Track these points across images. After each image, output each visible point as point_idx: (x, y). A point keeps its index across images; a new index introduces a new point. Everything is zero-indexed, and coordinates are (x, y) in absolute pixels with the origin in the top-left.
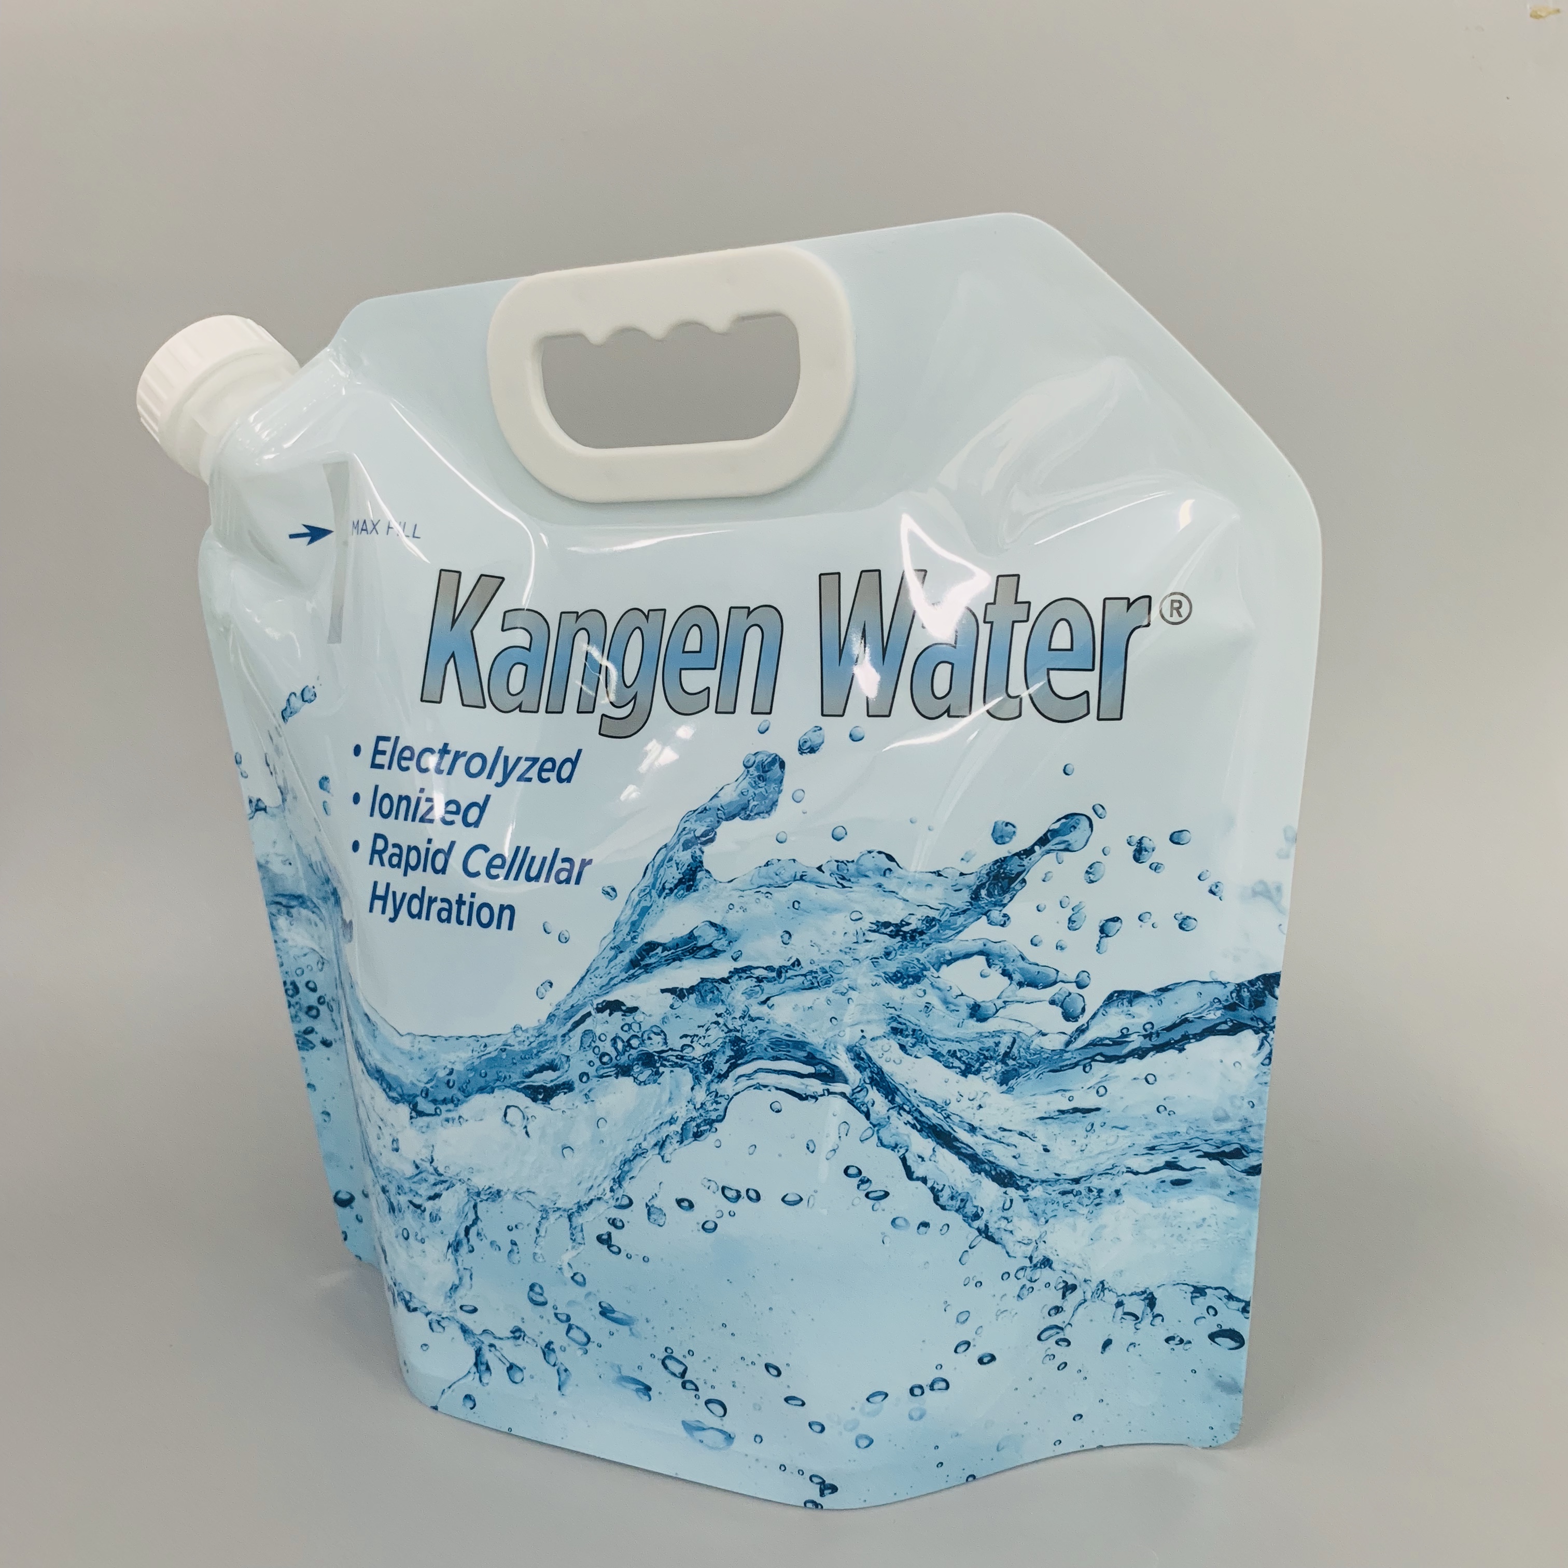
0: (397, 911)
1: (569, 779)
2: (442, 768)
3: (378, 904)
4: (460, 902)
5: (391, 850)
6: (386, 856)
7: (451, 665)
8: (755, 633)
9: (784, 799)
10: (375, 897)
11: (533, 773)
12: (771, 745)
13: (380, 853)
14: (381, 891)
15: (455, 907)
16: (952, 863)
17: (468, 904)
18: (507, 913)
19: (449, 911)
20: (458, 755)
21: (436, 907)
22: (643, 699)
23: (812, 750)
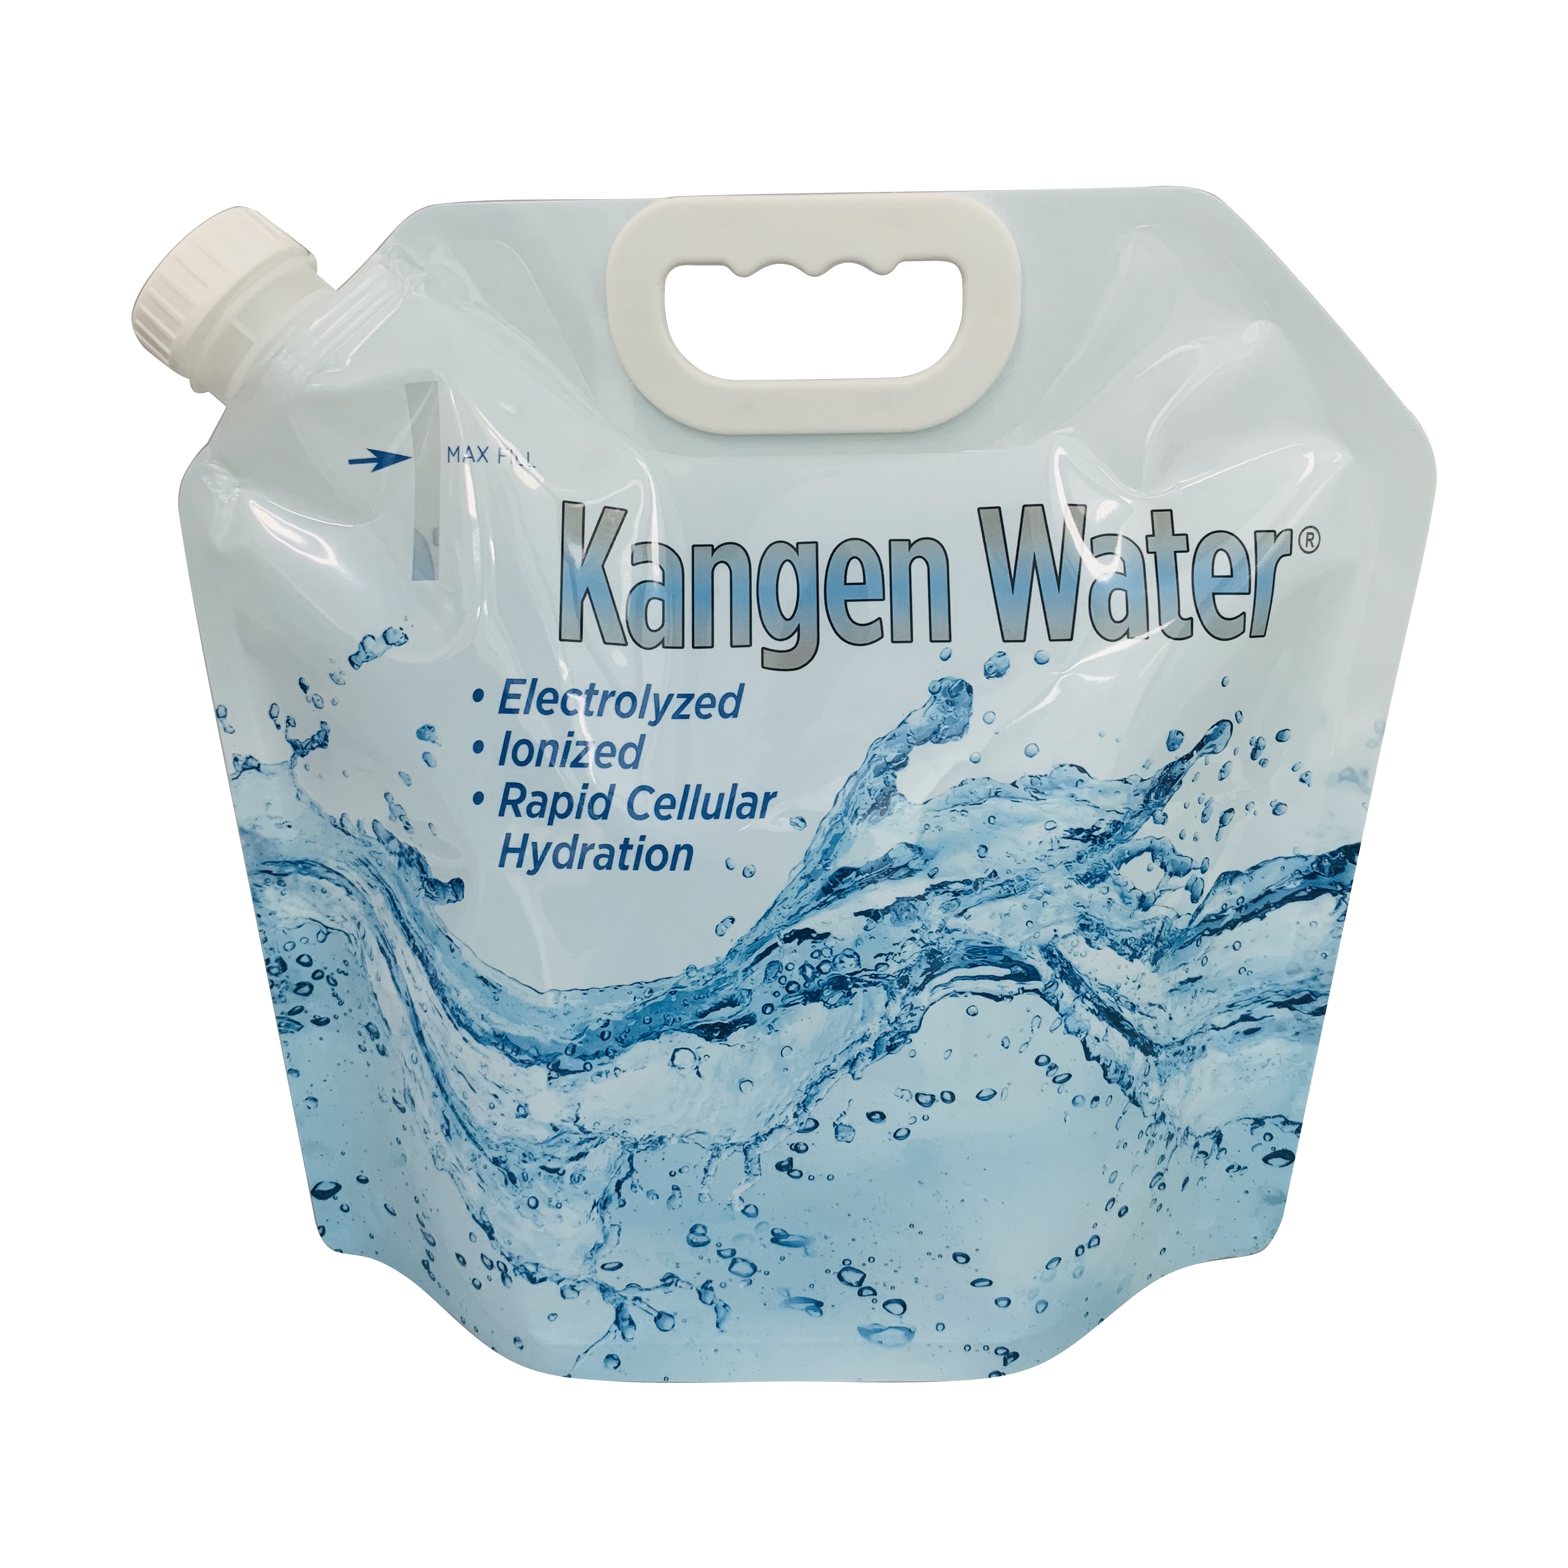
0: (538, 863)
1: (735, 714)
2: (591, 709)
3: (512, 858)
4: (626, 846)
5: (529, 799)
6: (522, 807)
7: (587, 600)
8: (919, 566)
9: (975, 722)
10: (506, 850)
11: (690, 709)
12: (954, 671)
13: (515, 804)
14: (515, 843)
15: (618, 853)
16: (1133, 770)
17: (635, 848)
18: (683, 854)
19: (611, 857)
20: (606, 696)
21: (590, 856)
22: (807, 632)
23: (999, 675)
